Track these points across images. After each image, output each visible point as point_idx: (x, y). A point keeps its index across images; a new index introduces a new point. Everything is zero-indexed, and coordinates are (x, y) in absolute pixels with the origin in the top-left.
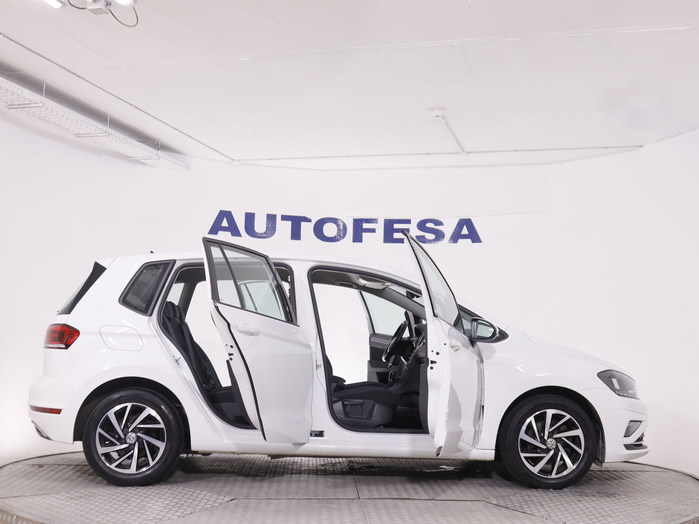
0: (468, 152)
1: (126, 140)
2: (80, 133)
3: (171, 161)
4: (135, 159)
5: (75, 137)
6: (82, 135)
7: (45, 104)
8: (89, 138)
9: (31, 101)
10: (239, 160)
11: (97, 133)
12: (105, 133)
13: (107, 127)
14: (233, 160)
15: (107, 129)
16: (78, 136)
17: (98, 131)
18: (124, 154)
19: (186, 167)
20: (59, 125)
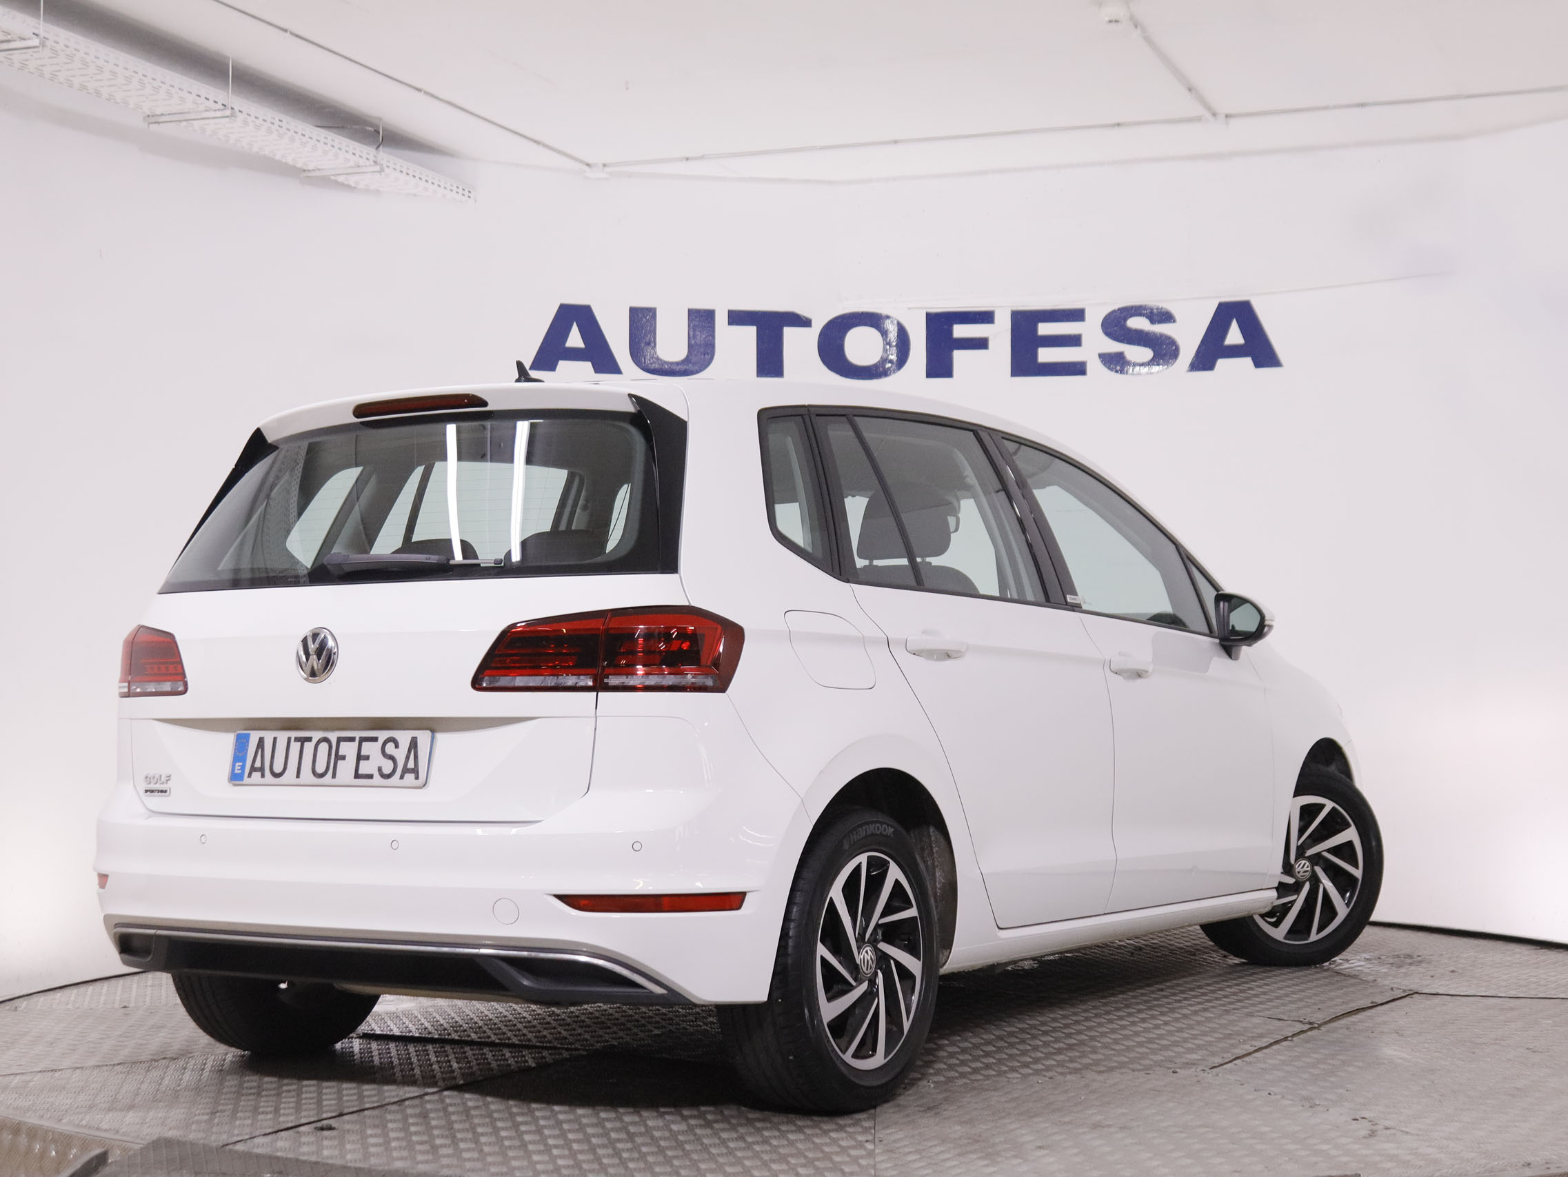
0: (1227, 116)
1: (284, 124)
2: (158, 113)
3: (418, 176)
4: (317, 174)
5: (147, 124)
6: (163, 117)
7: (47, 39)
8: (184, 124)
9: (9, 34)
10: (604, 165)
11: (201, 112)
12: (224, 109)
13: (228, 93)
14: (588, 165)
15: (228, 97)
16: (153, 120)
17: (201, 104)
18: (286, 164)
19: (460, 191)
20: (98, 93)
